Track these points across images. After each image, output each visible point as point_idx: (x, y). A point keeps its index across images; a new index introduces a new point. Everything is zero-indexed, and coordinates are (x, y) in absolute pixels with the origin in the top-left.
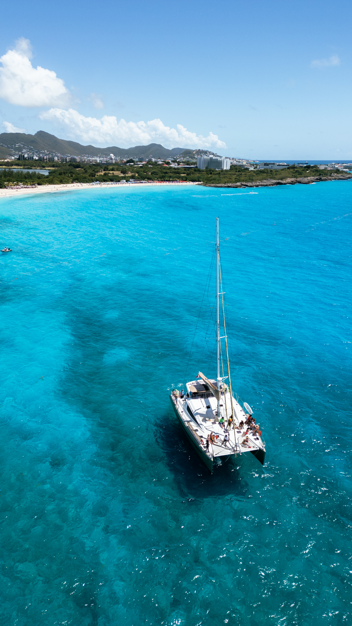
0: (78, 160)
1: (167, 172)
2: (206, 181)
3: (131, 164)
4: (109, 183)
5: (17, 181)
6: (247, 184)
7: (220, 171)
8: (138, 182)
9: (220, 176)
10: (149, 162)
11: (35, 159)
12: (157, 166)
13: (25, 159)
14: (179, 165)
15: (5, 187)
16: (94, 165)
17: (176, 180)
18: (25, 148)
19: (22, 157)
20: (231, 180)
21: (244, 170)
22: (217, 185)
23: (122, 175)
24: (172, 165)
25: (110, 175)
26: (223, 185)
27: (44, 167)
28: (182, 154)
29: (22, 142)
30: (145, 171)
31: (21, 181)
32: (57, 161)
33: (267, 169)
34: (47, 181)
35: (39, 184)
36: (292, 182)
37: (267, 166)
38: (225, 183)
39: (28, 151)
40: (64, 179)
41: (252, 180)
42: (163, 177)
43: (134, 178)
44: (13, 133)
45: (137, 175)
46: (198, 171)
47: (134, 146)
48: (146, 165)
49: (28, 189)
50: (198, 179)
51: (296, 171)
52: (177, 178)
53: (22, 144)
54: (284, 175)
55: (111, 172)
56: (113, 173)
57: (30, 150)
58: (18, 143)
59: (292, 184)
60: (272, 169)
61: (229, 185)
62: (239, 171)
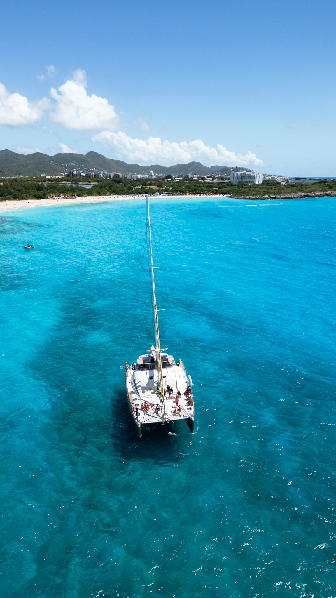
0: (120, 176)
1: (201, 186)
2: (235, 194)
3: (168, 179)
4: (143, 195)
5: (59, 192)
6: (275, 196)
7: (252, 185)
8: (171, 194)
9: (250, 189)
10: (186, 177)
11: (83, 175)
12: (192, 181)
13: (74, 175)
14: (213, 180)
15: (47, 198)
16: (135, 180)
17: (207, 193)
18: (77, 166)
19: (72, 174)
20: (259, 193)
21: (276, 184)
22: (245, 197)
23: (158, 189)
24: (207, 181)
25: (146, 188)
26: (251, 197)
27: (89, 182)
28: (220, 171)
29: (74, 161)
30: (180, 186)
31: (63, 193)
32: (102, 177)
33: (298, 184)
34: (86, 193)
35: (79, 196)
36: (321, 195)
37: (299, 181)
38: (253, 195)
39: (79, 170)
40: (102, 191)
41: (281, 193)
42: (195, 190)
43: (167, 191)
44: (67, 154)
45: (171, 189)
46: (230, 185)
47: (175, 164)
48: (182, 180)
49: (68, 199)
50: (228, 192)
51: (327, 185)
52: (208, 191)
53: (74, 163)
54: (314, 189)
55: (148, 186)
56: (150, 187)
57: (81, 168)
58: (70, 163)
59: (321, 197)
60: (304, 184)
61: (257, 197)
62: (270, 185)
